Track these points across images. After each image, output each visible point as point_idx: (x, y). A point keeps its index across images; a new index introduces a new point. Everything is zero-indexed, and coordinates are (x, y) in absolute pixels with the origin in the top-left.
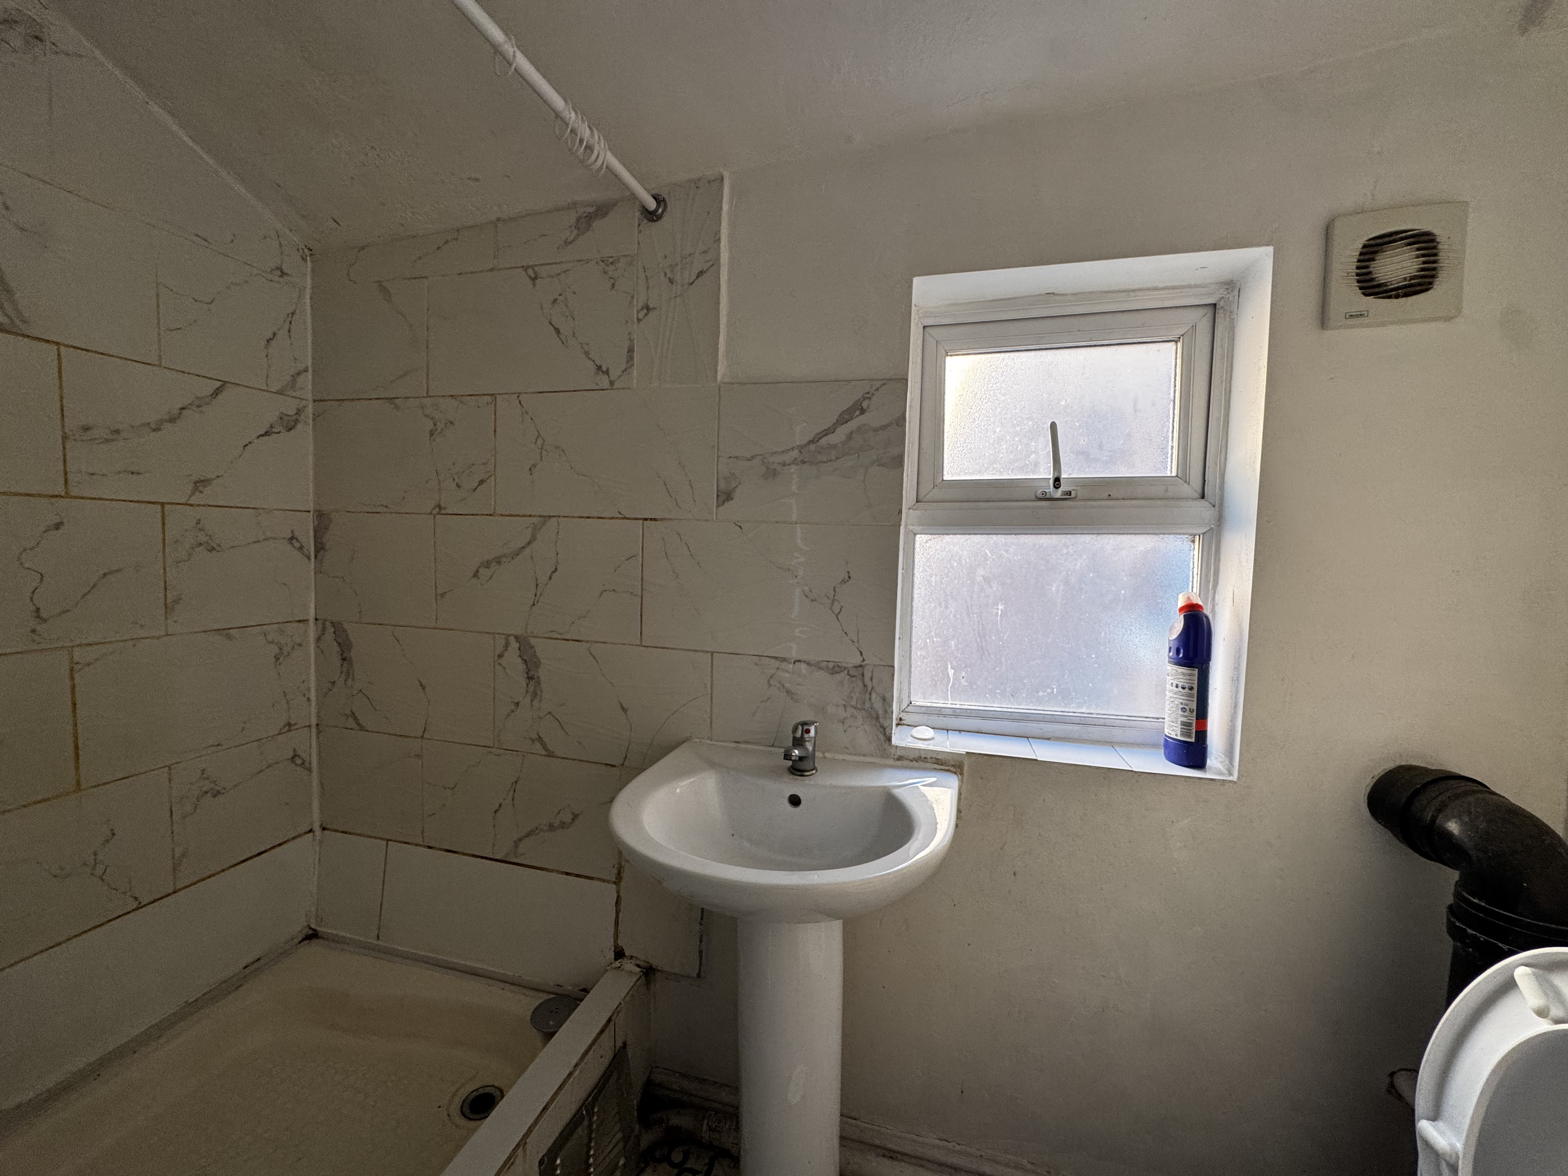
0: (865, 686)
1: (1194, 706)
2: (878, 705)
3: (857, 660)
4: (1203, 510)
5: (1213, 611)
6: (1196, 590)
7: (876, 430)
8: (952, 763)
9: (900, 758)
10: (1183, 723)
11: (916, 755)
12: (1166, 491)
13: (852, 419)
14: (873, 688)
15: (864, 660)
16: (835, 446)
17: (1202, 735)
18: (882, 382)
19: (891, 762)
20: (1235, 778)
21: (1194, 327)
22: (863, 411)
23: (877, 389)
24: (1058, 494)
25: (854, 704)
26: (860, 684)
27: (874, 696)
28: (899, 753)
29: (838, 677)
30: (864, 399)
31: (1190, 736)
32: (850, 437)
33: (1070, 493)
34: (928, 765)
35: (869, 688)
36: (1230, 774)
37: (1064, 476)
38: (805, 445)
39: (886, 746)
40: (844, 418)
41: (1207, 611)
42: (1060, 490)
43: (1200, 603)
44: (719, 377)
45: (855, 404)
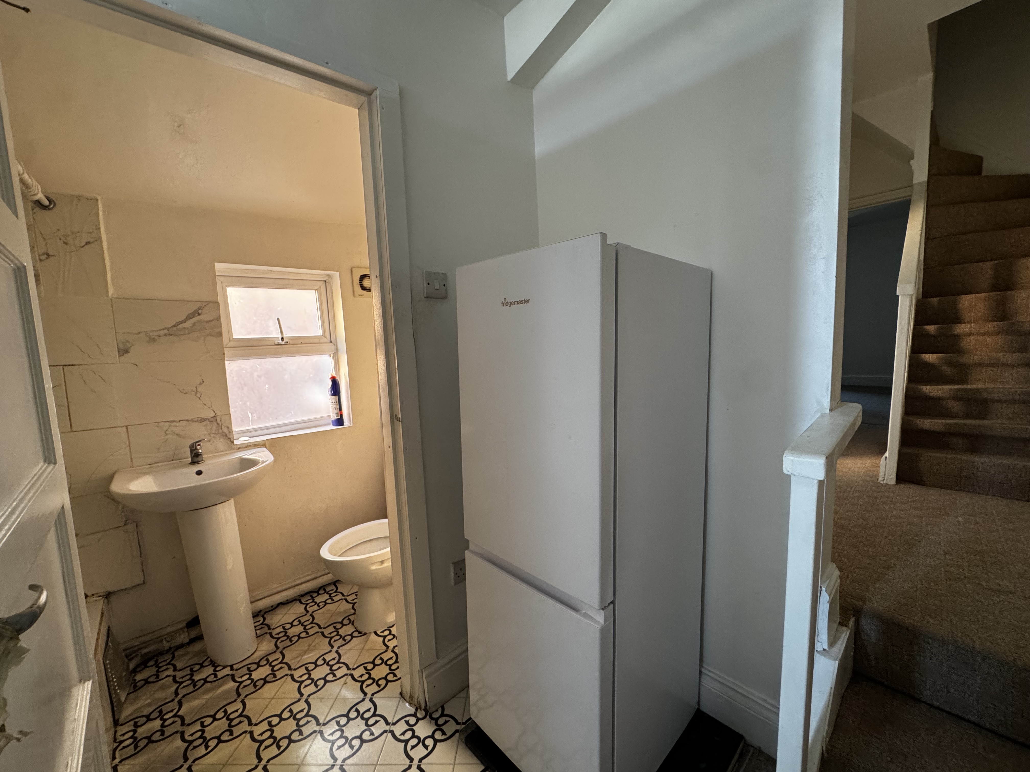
0: (218, 424)
1: (338, 407)
2: (225, 430)
3: (213, 414)
4: (331, 346)
5: (339, 378)
6: (334, 372)
7: (207, 322)
8: (261, 444)
9: (239, 449)
10: (336, 413)
11: (246, 445)
12: (320, 340)
13: (194, 317)
14: (222, 424)
15: (216, 414)
16: (187, 328)
17: (341, 415)
18: (207, 303)
19: (235, 450)
20: (352, 425)
21: (320, 287)
22: (199, 314)
23: (205, 306)
24: (283, 343)
25: (214, 432)
26: (216, 424)
27: (223, 427)
28: (238, 447)
29: (204, 423)
30: (199, 309)
31: (338, 416)
32: (194, 324)
33: (287, 342)
34: (252, 447)
35: (220, 424)
36: (351, 424)
37: (284, 336)
38: (171, 327)
39: (232, 445)
40: (190, 317)
41: (337, 378)
42: (284, 342)
43: (335, 376)
44: (110, 295)
45: (195, 311)
